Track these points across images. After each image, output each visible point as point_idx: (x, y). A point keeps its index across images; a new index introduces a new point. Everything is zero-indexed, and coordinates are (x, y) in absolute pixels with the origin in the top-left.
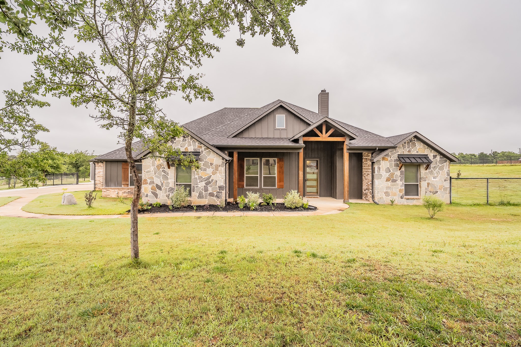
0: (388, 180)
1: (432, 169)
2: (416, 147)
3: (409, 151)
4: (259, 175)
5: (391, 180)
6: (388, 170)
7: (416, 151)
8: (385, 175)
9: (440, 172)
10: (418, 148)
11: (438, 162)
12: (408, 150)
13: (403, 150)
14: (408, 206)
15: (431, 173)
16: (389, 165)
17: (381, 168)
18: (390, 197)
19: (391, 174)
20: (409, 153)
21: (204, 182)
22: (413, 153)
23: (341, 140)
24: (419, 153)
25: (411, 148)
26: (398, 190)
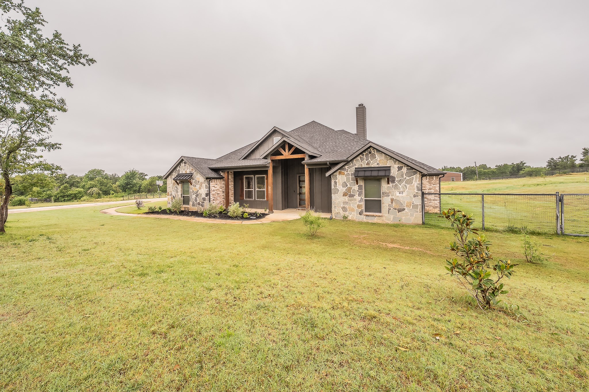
0: (345, 195)
1: (396, 183)
2: (376, 158)
3: (368, 164)
4: (253, 190)
5: (348, 195)
6: (345, 185)
7: (376, 164)
8: (342, 189)
9: (408, 186)
10: (378, 159)
11: (404, 175)
12: (366, 163)
13: (361, 163)
14: (367, 223)
15: (396, 187)
16: (346, 180)
17: (337, 182)
18: (348, 212)
19: (348, 189)
20: (367, 166)
21: (195, 195)
22: (372, 166)
23: (302, 157)
24: (380, 165)
25: (370, 160)
26: (356, 205)
